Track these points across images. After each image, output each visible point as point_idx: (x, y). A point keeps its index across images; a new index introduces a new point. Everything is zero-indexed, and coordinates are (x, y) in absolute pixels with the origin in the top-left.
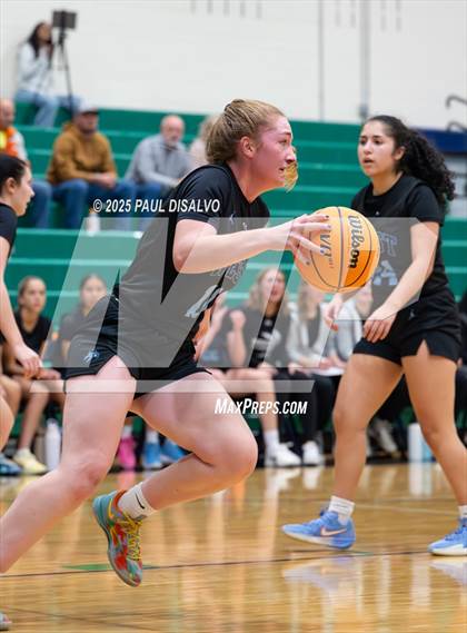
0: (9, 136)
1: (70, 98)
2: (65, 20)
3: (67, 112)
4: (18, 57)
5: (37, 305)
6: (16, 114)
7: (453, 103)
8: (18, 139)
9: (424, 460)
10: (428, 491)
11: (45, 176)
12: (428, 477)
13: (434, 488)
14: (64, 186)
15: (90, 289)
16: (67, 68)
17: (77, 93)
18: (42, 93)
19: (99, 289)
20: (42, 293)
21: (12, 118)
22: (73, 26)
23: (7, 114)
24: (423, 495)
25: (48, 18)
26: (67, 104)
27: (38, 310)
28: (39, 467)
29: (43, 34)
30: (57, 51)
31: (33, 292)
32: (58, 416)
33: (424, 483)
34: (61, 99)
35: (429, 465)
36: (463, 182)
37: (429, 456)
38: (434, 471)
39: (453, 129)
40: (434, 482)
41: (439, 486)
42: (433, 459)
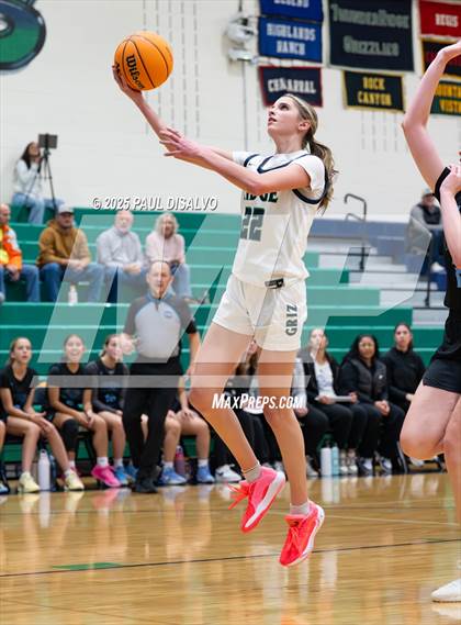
0: (5, 231)
1: (54, 200)
2: (48, 141)
3: (52, 211)
4: (16, 171)
5: (25, 357)
6: (11, 215)
7: (349, 198)
8: (12, 233)
9: (333, 476)
10: (337, 499)
11: (36, 261)
12: (337, 488)
13: (342, 499)
14: (46, 267)
15: (71, 344)
16: (50, 178)
17: (57, 197)
18: (32, 196)
19: (78, 345)
20: (28, 348)
21: (9, 217)
22: (55, 146)
23: (6, 215)
24: (333, 503)
25: (36, 140)
26: (51, 205)
27: (26, 361)
28: (36, 487)
29: (32, 152)
30: (43, 163)
31: (21, 348)
32: (48, 446)
33: (333, 494)
34: (47, 201)
35: (337, 479)
36: (359, 259)
37: (337, 472)
38: (341, 485)
39: (350, 218)
40: (341, 493)
41: (344, 496)
42: (341, 475)
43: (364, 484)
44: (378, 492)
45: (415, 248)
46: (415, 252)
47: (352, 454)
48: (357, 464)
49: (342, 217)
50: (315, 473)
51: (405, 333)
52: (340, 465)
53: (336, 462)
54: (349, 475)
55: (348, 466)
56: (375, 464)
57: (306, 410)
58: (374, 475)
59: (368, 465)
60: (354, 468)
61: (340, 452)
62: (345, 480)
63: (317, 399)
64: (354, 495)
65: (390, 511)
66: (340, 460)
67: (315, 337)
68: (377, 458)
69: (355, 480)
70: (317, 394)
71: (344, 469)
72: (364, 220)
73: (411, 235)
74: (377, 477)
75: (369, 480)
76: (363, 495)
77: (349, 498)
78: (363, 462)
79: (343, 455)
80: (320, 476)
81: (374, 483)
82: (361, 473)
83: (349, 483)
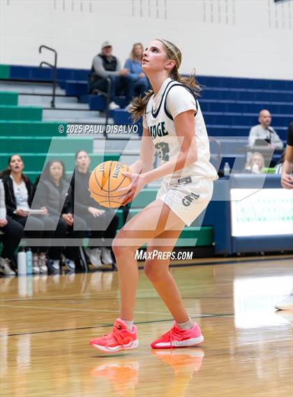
7: (43, 49)
9: (28, 274)
10: (30, 293)
12: (30, 285)
13: (34, 293)
24: (27, 297)
33: (28, 289)
35: (30, 277)
36: (50, 99)
37: (31, 272)
38: (33, 282)
39: (44, 65)
40: (34, 288)
41: (37, 290)
42: (34, 274)
43: (53, 282)
44: (64, 287)
45: (96, 90)
46: (96, 93)
47: (43, 257)
48: (47, 265)
49: (36, 64)
50: (13, 273)
51: (85, 157)
52: (33, 266)
53: (30, 263)
54: (41, 273)
55: (39, 266)
56: (61, 265)
57: (6, 222)
58: (61, 273)
59: (56, 266)
60: (45, 268)
61: (33, 256)
62: (37, 278)
63: (15, 212)
64: (44, 290)
65: (73, 302)
66: (33, 262)
67: (14, 161)
68: (64, 260)
69: (45, 277)
70: (15, 208)
71: (37, 269)
72: (55, 67)
73: (93, 79)
74: (64, 275)
75: (56, 277)
76: (52, 289)
77: (40, 292)
78: (52, 263)
79: (36, 258)
80: (17, 275)
81: (61, 279)
82: (50, 272)
83: (40, 280)
